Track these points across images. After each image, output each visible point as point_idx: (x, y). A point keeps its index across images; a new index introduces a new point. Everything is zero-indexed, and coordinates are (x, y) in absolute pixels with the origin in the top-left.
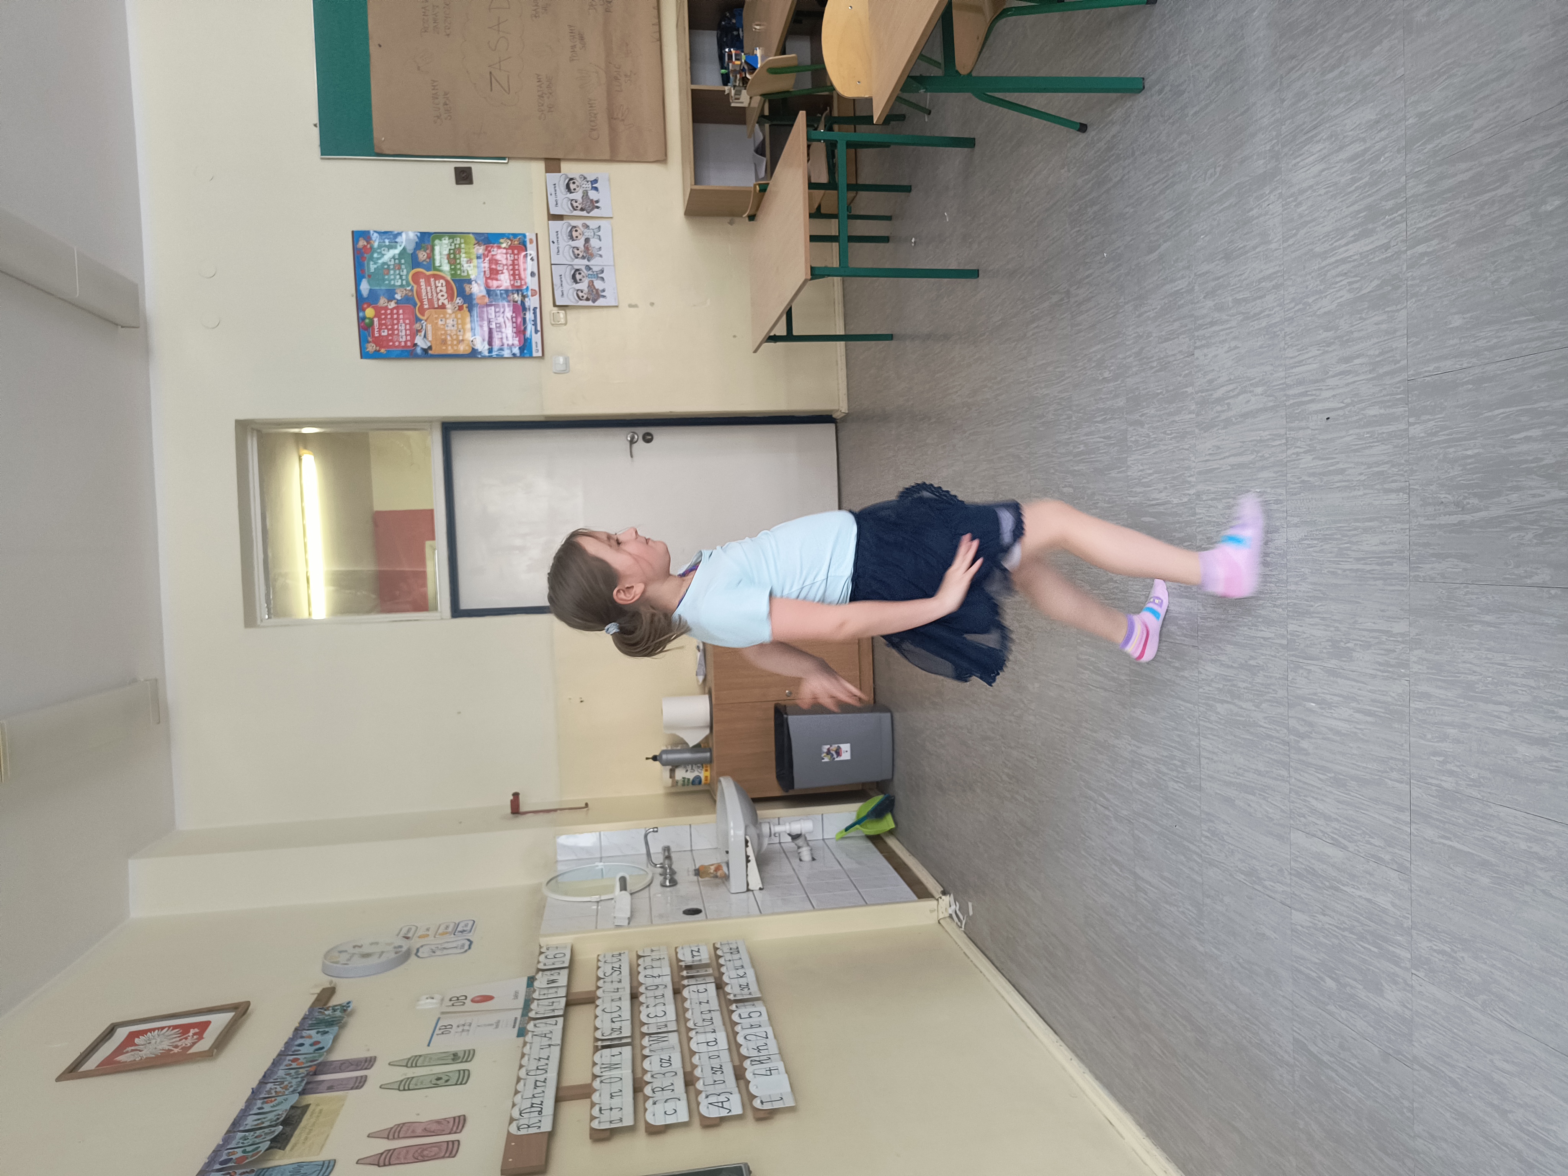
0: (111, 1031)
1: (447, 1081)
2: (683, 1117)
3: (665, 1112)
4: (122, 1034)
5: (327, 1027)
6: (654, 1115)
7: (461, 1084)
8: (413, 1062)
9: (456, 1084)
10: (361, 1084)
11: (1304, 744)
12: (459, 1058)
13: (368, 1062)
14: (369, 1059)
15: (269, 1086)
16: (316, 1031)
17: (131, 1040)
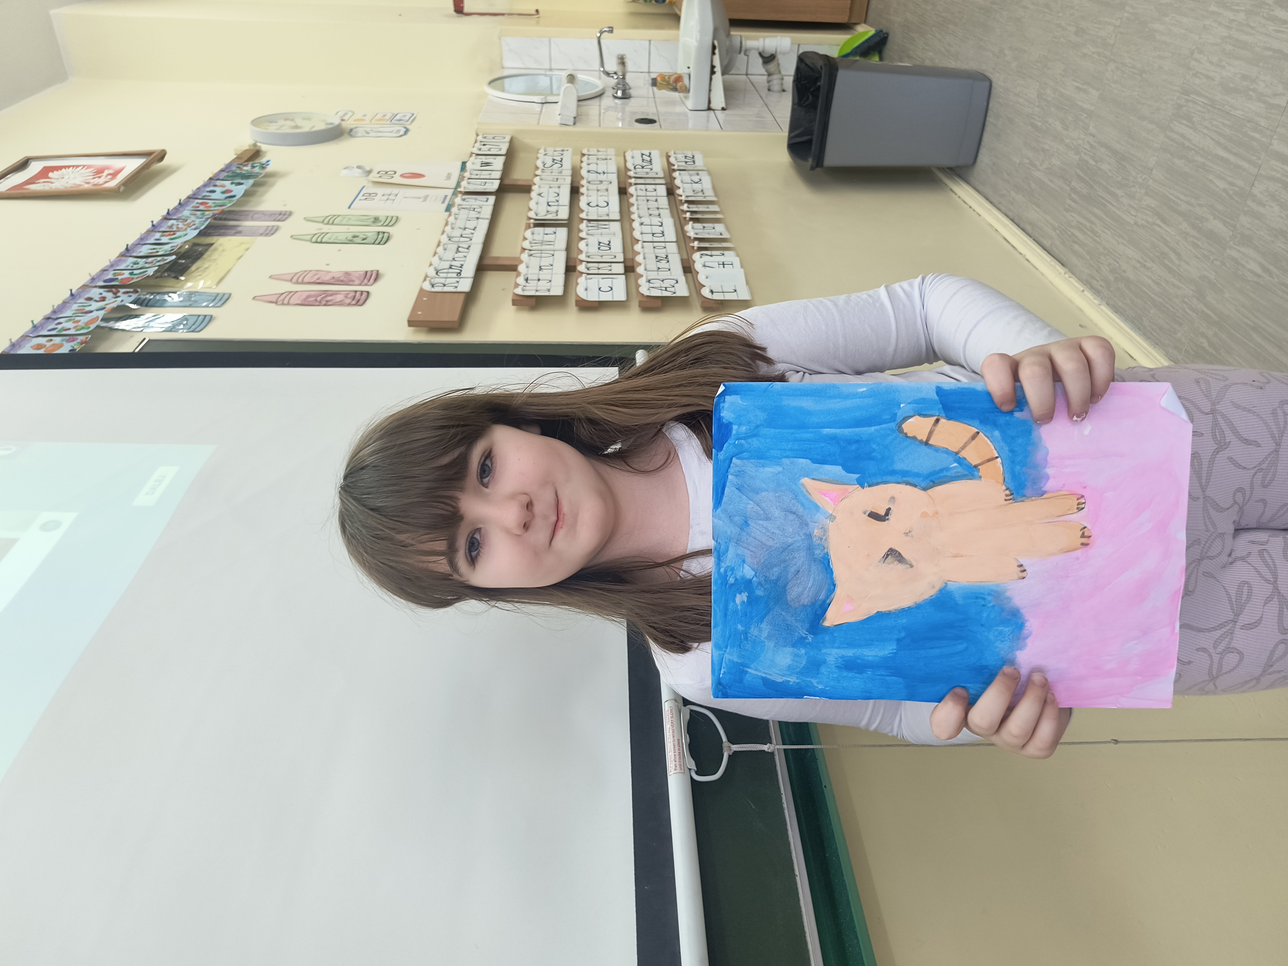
0: (23, 164)
1: (364, 239)
2: (620, 294)
3: (600, 289)
4: (35, 168)
5: (242, 179)
6: (586, 290)
7: (379, 244)
8: (330, 221)
9: (374, 243)
10: (272, 232)
12: (381, 221)
13: (284, 216)
14: (283, 213)
15: (171, 222)
16: (231, 182)
17: (44, 173)
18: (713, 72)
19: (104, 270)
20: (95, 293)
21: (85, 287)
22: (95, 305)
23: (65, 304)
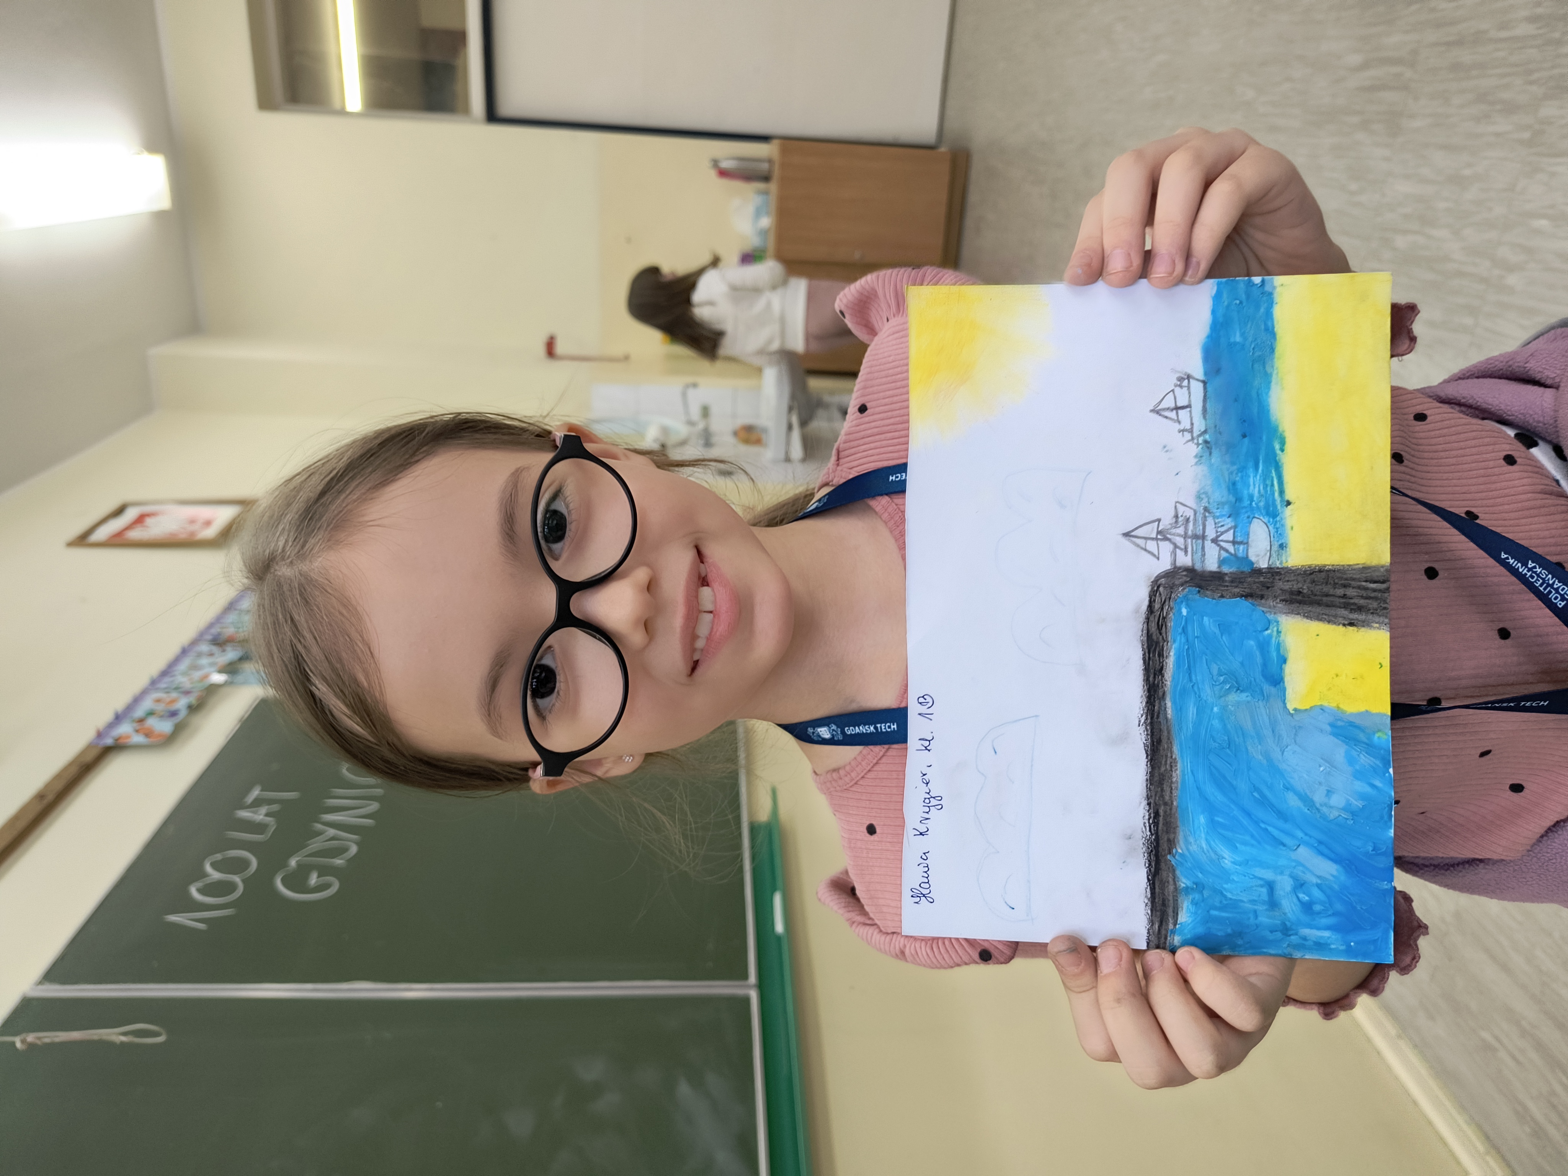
0: (119, 511)
4: (130, 514)
11: (1512, 280)
17: (140, 520)
18: (790, 427)
19: (211, 625)
20: (204, 647)
21: (194, 643)
22: (204, 661)
23: (176, 661)
